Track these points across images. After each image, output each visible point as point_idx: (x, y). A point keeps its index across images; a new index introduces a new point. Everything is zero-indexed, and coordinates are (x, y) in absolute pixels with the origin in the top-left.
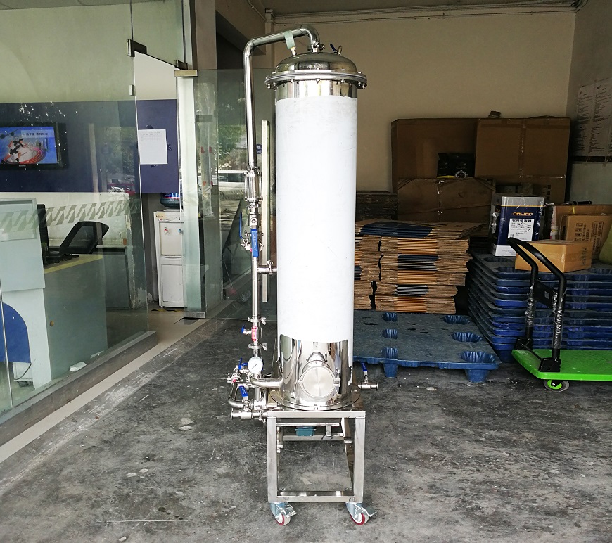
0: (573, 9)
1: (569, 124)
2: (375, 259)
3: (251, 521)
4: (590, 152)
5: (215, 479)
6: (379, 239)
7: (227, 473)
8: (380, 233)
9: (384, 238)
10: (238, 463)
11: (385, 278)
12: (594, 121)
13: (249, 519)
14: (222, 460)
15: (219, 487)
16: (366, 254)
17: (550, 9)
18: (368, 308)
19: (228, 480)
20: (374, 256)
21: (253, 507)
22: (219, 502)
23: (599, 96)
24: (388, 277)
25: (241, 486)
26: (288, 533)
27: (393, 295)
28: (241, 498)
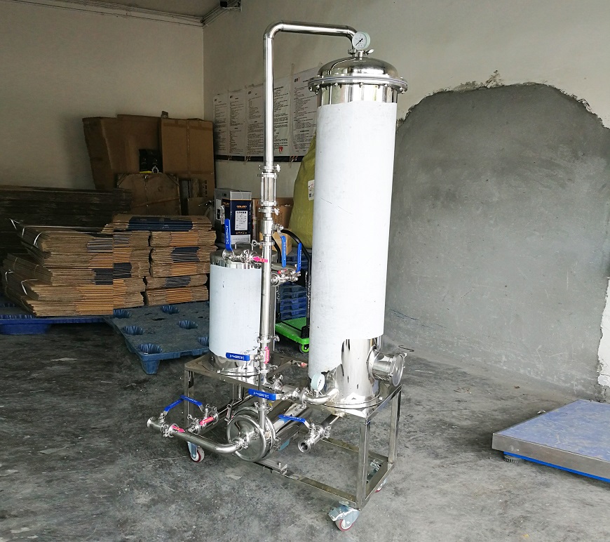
0: (201, 24)
1: (211, 127)
2: (145, 254)
3: (224, 532)
4: (231, 151)
5: (147, 511)
6: (149, 234)
7: (153, 500)
8: (149, 228)
9: (154, 233)
10: (154, 487)
11: (157, 272)
12: (231, 125)
13: (220, 532)
14: (132, 489)
15: (160, 517)
16: (136, 250)
17: (189, 22)
18: (141, 305)
19: (160, 506)
20: (145, 251)
21: (213, 520)
22: (175, 530)
23: (233, 104)
24: (160, 271)
25: (180, 505)
26: (267, 527)
27: (162, 288)
28: (192, 516)
